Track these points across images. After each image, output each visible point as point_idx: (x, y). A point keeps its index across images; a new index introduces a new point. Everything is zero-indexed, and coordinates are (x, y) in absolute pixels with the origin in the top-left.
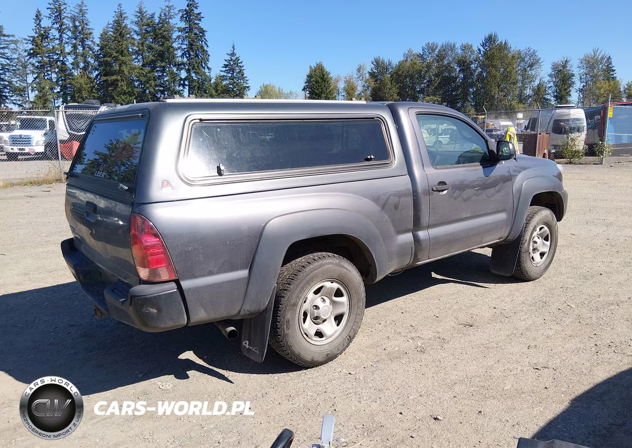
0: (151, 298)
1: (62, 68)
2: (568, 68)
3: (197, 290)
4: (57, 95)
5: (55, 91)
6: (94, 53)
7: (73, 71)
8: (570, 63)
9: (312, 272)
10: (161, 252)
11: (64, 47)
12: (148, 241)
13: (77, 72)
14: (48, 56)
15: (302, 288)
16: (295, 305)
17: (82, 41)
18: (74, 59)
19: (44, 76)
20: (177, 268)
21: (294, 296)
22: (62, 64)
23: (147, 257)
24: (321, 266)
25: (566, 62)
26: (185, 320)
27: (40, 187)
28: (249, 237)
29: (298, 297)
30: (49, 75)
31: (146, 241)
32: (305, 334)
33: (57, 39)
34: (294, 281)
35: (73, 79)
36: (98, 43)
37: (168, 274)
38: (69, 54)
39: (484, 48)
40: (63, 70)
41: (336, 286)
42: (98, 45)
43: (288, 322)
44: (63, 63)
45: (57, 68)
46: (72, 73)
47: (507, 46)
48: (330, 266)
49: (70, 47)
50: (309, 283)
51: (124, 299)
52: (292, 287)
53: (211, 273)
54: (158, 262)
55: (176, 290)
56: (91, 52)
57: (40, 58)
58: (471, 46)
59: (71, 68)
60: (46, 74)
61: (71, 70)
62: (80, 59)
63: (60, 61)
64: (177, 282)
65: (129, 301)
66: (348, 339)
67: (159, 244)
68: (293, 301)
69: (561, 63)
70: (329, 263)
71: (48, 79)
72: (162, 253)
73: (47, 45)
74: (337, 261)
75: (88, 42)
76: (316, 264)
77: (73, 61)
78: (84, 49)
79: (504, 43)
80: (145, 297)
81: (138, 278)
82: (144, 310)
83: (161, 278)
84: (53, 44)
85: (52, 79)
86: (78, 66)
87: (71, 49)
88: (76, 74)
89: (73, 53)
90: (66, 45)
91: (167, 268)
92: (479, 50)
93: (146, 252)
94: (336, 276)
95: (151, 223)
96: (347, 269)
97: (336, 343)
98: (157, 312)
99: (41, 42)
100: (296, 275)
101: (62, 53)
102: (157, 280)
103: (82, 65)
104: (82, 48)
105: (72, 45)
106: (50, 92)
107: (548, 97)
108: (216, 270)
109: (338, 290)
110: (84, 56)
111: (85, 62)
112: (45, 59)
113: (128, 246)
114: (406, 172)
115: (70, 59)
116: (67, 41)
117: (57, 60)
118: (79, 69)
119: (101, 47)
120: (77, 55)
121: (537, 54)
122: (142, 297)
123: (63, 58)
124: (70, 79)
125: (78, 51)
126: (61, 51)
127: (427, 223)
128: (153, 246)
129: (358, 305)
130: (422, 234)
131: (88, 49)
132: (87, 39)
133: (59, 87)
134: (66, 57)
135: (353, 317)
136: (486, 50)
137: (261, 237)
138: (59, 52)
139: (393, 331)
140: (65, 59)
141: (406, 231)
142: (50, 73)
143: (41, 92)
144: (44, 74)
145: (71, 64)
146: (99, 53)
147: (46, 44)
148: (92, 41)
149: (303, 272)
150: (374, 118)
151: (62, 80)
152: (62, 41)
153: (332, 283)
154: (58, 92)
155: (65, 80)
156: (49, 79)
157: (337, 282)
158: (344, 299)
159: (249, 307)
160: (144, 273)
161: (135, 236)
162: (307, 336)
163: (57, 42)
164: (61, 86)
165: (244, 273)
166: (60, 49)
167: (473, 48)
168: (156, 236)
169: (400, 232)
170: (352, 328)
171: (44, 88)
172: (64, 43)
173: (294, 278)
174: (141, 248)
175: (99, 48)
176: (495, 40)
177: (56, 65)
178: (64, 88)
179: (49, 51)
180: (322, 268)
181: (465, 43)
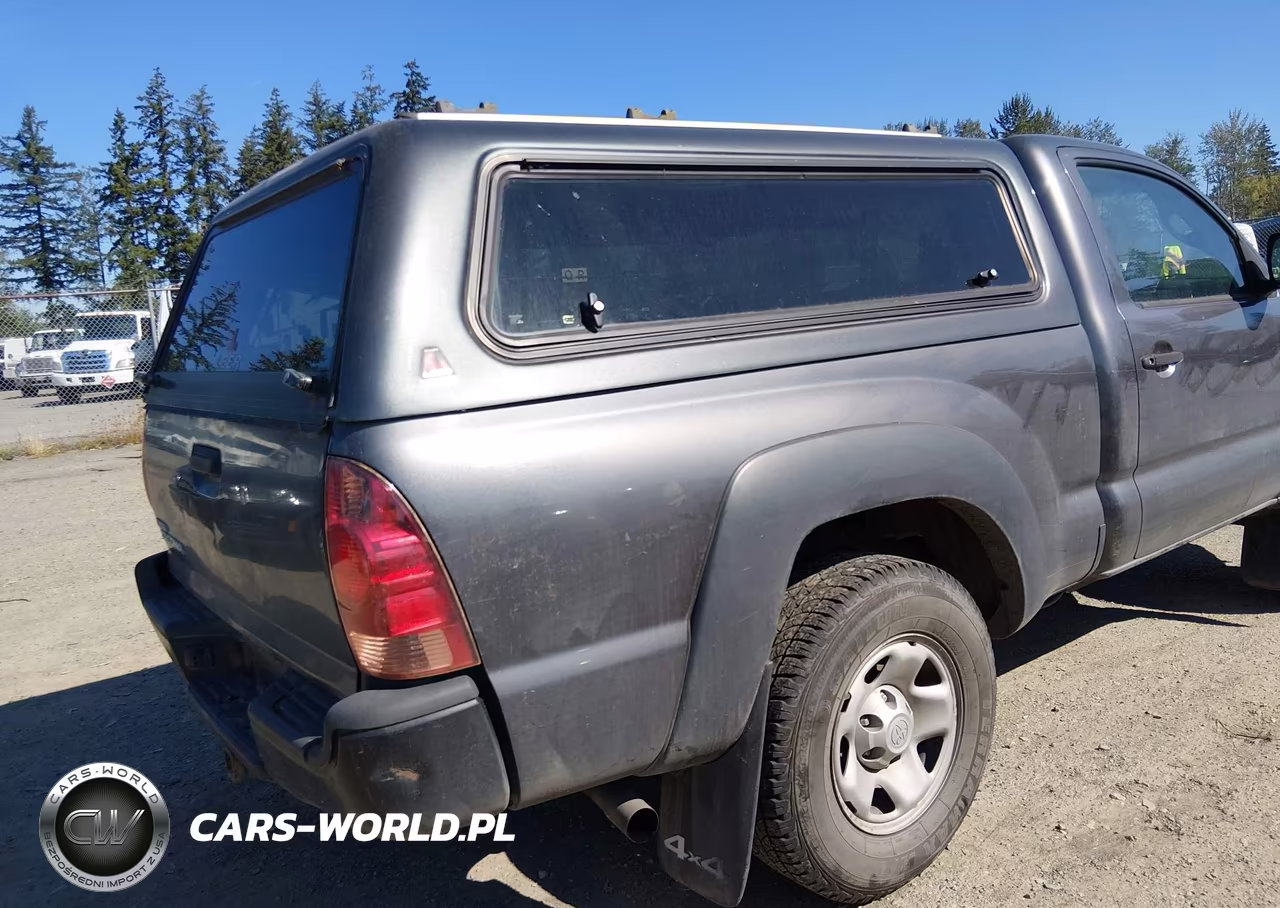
0: (397, 735)
1: (167, 220)
2: (1179, 156)
3: (542, 696)
4: (160, 274)
5: (155, 266)
6: (229, 187)
7: (189, 224)
8: (1183, 144)
9: (863, 615)
10: (427, 578)
11: (169, 179)
12: (384, 544)
13: (197, 227)
14: (140, 199)
15: (840, 667)
16: (822, 721)
17: (205, 165)
18: (191, 201)
19: (133, 238)
20: (478, 629)
21: (819, 692)
22: (166, 213)
23: (382, 599)
24: (885, 596)
25: (1176, 142)
26: (505, 795)
27: (120, 450)
28: (687, 516)
29: (829, 697)
30: (141, 235)
31: (377, 547)
32: (849, 804)
33: (155, 166)
34: (814, 648)
35: (190, 242)
36: (236, 168)
37: (450, 653)
38: (179, 192)
39: (1004, 127)
40: (169, 223)
41: (922, 652)
42: (236, 173)
43: (805, 775)
44: (169, 211)
45: (158, 220)
46: (187, 228)
47: (1052, 119)
48: (910, 594)
49: (181, 179)
50: (856, 651)
51: (310, 739)
52: (808, 665)
53: (579, 640)
54: (418, 614)
55: (475, 702)
56: (222, 186)
57: (125, 205)
58: (978, 125)
59: (184, 219)
60: (136, 234)
61: (184, 224)
62: (201, 201)
63: (162, 207)
64: (479, 675)
65: (327, 746)
66: (960, 809)
67: (420, 555)
68: (815, 710)
69: (1165, 147)
70: (905, 587)
71: (140, 243)
72: (430, 582)
73: (137, 178)
74: (926, 579)
75: (217, 168)
76: (871, 591)
77: (187, 205)
78: (208, 180)
79: (1044, 115)
80: (379, 733)
81: (354, 670)
82: (377, 776)
83: (426, 665)
84: (149, 175)
85: (148, 244)
86: (198, 216)
87: (183, 184)
88: (194, 230)
89: (187, 190)
90: (173, 176)
91: (448, 632)
92: (994, 131)
93: (378, 584)
94: (923, 625)
95: (392, 487)
96: (952, 602)
97: (931, 824)
98: (421, 778)
99: (126, 172)
100: (817, 628)
101: (165, 190)
102: (417, 672)
103: (205, 213)
104: (205, 180)
105: (185, 175)
106: (145, 268)
107: (1143, 218)
108: (594, 627)
109: (928, 663)
110: (209, 194)
111: (213, 206)
112: (134, 205)
113: (319, 564)
114: (1074, 317)
115: (182, 202)
116: (175, 167)
117: (158, 206)
118: (200, 222)
119: (242, 176)
120: (194, 193)
121: (1113, 131)
122: (367, 734)
123: (169, 202)
124: (183, 241)
125: (196, 185)
126: (164, 187)
127: (1134, 457)
128: (401, 564)
129: (981, 704)
130: (1119, 489)
131: (216, 181)
132: (215, 161)
133: (163, 259)
134: (173, 199)
135: (969, 741)
136: (1008, 130)
137: (722, 516)
138: (161, 190)
139: (1053, 767)
140: (173, 203)
141: (1084, 483)
142: (143, 231)
143: (127, 269)
144: (133, 234)
145: (185, 212)
146: (238, 188)
147: (134, 176)
148: (223, 165)
149: (836, 616)
150: (976, 170)
151: (167, 245)
152: (165, 169)
153: (912, 644)
154: (161, 268)
155: (173, 244)
156: (143, 244)
157: (925, 642)
158: (942, 691)
159: (694, 739)
160: (369, 651)
161: (340, 532)
162: (853, 810)
163: (156, 170)
164: (166, 256)
165: (674, 632)
166: (162, 184)
167: (981, 128)
168: (408, 526)
169: (1071, 486)
170: (969, 774)
171: (133, 262)
172: (170, 173)
173: (811, 638)
174: (361, 569)
175: (239, 178)
176: (1025, 110)
177: (154, 215)
178: (171, 260)
179: (142, 190)
180: (890, 602)
181: (963, 119)
